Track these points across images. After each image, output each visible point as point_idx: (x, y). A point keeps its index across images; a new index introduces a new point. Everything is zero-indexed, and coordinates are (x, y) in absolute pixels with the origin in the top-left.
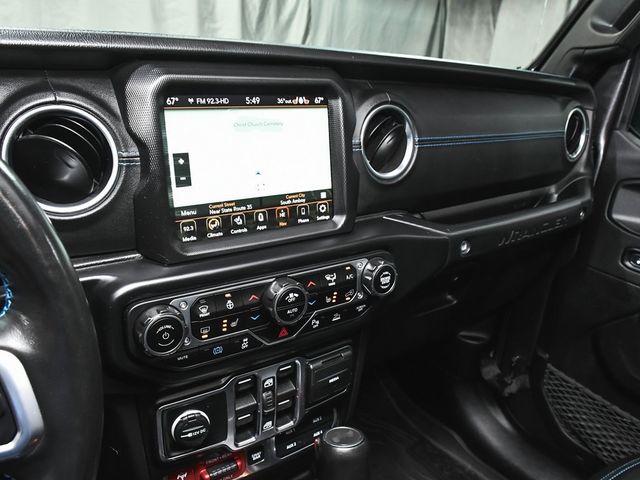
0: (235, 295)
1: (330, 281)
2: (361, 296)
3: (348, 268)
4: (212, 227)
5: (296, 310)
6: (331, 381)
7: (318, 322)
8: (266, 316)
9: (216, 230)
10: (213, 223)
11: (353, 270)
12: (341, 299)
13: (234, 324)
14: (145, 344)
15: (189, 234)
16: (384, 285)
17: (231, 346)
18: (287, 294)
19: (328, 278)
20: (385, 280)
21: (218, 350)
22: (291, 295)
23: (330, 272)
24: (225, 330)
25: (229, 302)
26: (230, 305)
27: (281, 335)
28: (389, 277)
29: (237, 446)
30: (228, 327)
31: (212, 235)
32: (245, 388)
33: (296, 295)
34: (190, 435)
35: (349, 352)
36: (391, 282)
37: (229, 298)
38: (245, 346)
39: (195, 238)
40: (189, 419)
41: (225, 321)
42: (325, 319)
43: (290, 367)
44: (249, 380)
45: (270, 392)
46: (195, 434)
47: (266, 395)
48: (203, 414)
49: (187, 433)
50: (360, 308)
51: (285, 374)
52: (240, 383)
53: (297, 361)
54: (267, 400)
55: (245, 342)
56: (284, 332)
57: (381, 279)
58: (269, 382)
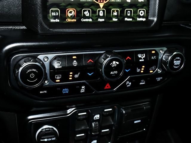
0: (79, 58)
1: (141, 59)
2: (160, 71)
3: (153, 52)
4: (70, 15)
5: (116, 72)
6: (135, 122)
7: (130, 83)
8: (97, 74)
9: (72, 17)
10: (71, 12)
11: (157, 54)
12: (147, 70)
13: (76, 76)
15: (55, 17)
16: (176, 66)
17: (75, 89)
18: (111, 61)
19: (140, 56)
20: (177, 63)
21: (66, 91)
22: (114, 62)
23: (142, 52)
24: (71, 78)
25: (75, 61)
26: (75, 63)
27: (106, 87)
28: (180, 61)
30: (73, 77)
31: (69, 20)
32: (82, 117)
33: (118, 63)
34: (46, 140)
35: (149, 107)
36: (181, 64)
37: (75, 59)
38: (82, 91)
39: (58, 21)
40: (46, 131)
41: (71, 73)
42: (135, 82)
43: (111, 109)
44: (85, 113)
45: (97, 123)
46: (49, 140)
47: (94, 124)
48: (55, 129)
49: (44, 139)
50: (159, 79)
51: (107, 113)
52: (79, 114)
53: (115, 107)
54: (95, 127)
55: (83, 88)
56: (108, 86)
57: (174, 62)
58: (97, 117)
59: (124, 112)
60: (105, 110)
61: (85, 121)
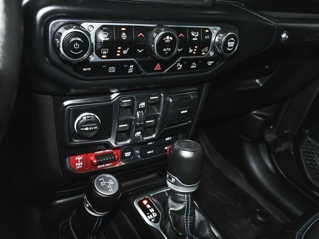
0: (129, 30)
1: (194, 37)
2: (212, 54)
3: (207, 31)
5: (169, 49)
6: (182, 112)
7: (181, 66)
8: (148, 50)
11: (210, 33)
12: (199, 52)
13: (125, 52)
14: (61, 49)
16: (230, 48)
17: (121, 68)
18: (164, 36)
19: (193, 34)
20: (231, 44)
21: (112, 69)
22: (168, 37)
23: (195, 30)
24: (118, 55)
25: (124, 34)
26: (124, 36)
27: (156, 69)
28: (233, 43)
29: (116, 144)
30: (122, 53)
32: (126, 105)
33: (171, 39)
34: (87, 129)
35: (196, 96)
36: (235, 46)
37: (124, 31)
38: (130, 71)
40: (87, 119)
41: (119, 48)
42: (187, 64)
43: (157, 97)
44: (130, 100)
45: (142, 112)
46: (91, 128)
47: (139, 113)
48: (97, 117)
49: (85, 127)
50: (210, 63)
51: (153, 102)
52: (123, 101)
53: (162, 94)
54: (140, 117)
55: (131, 68)
56: (158, 67)
57: (229, 43)
58: (143, 104)
59: (171, 101)
60: (151, 98)
61: (128, 109)
